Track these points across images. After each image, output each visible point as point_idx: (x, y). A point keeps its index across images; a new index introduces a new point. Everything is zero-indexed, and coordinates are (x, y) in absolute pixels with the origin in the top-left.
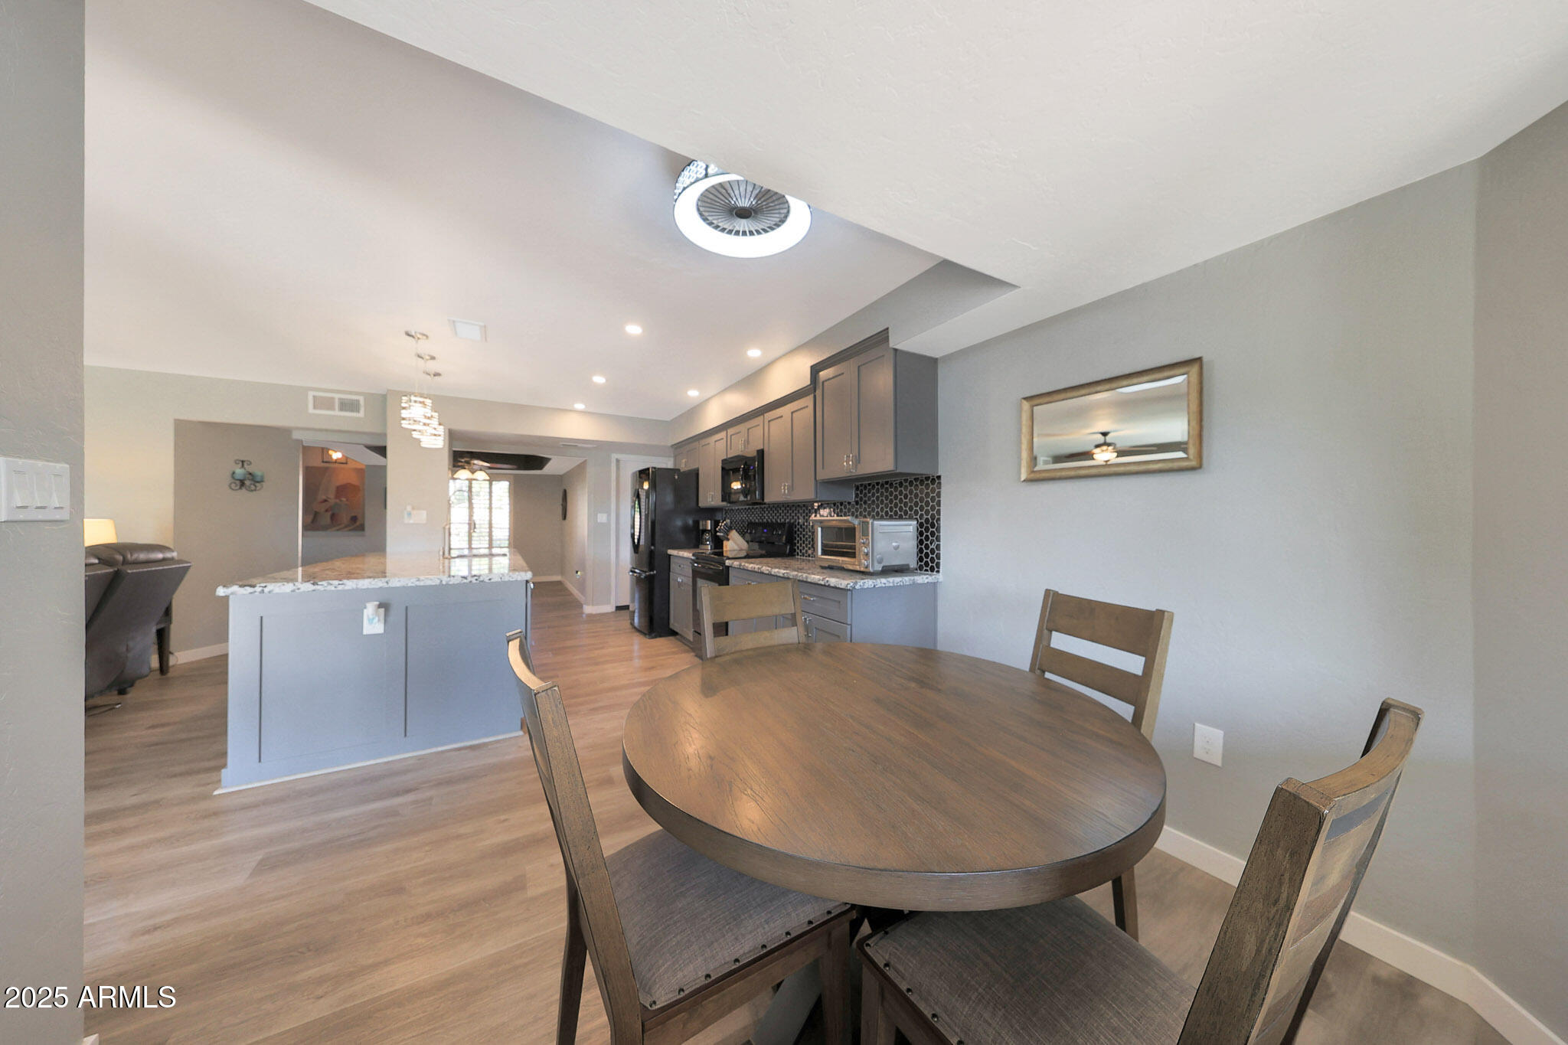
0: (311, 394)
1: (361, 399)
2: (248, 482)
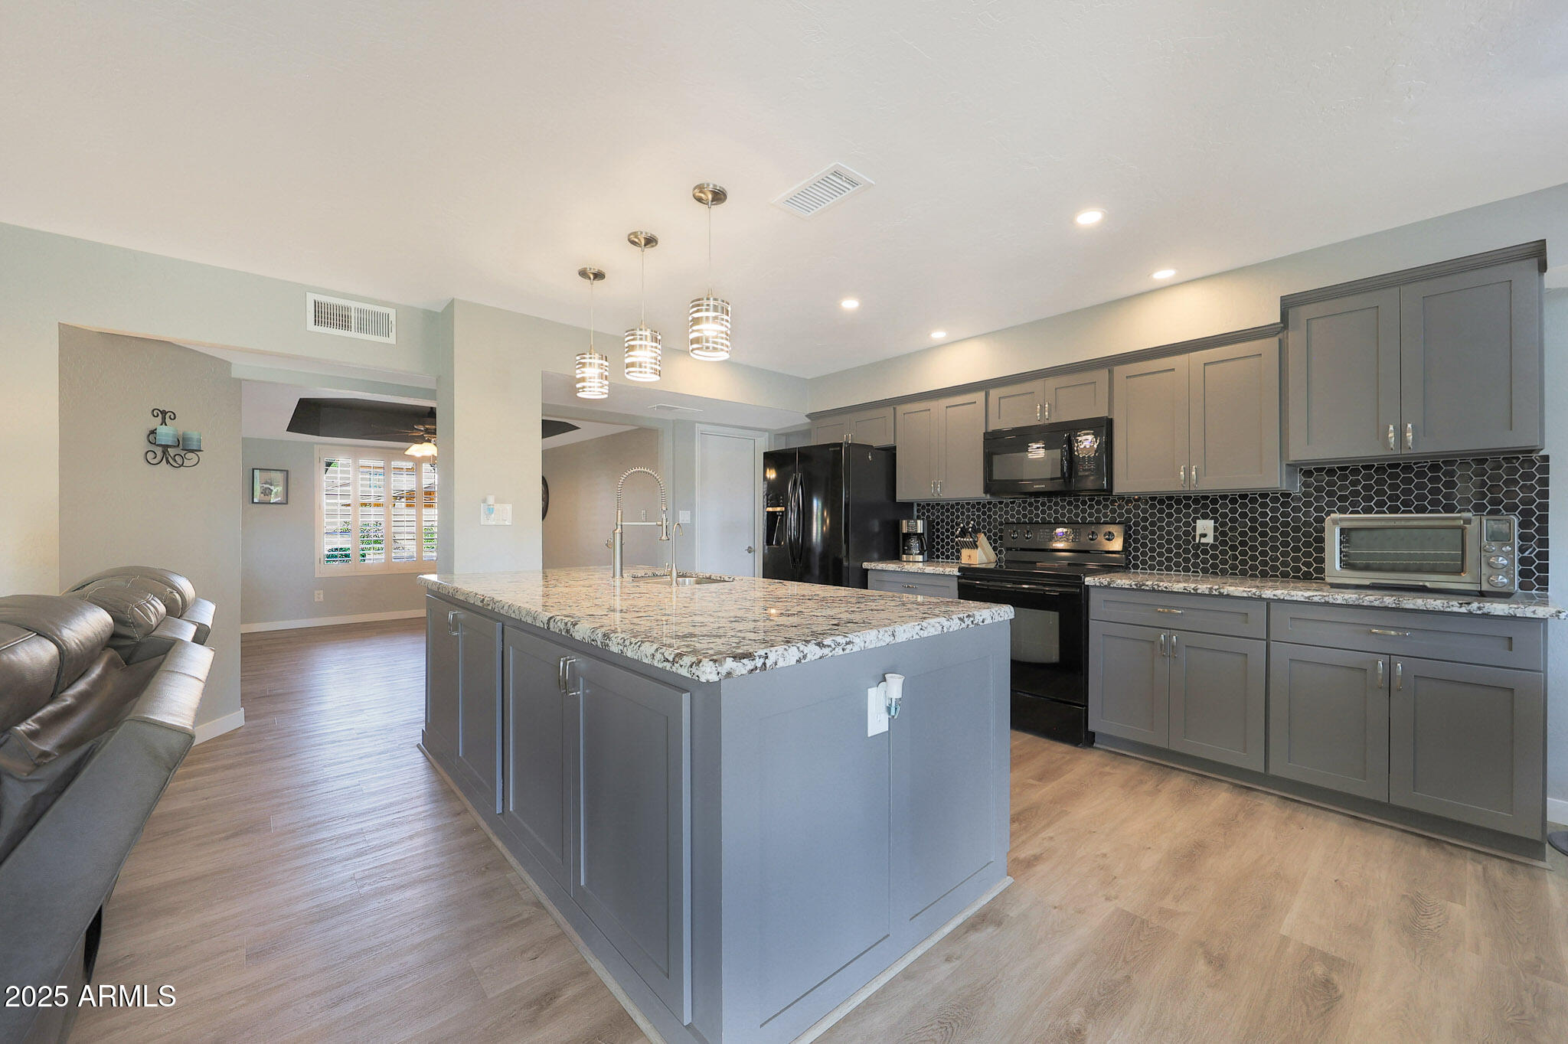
0: (311, 298)
1: (392, 313)
2: (178, 452)
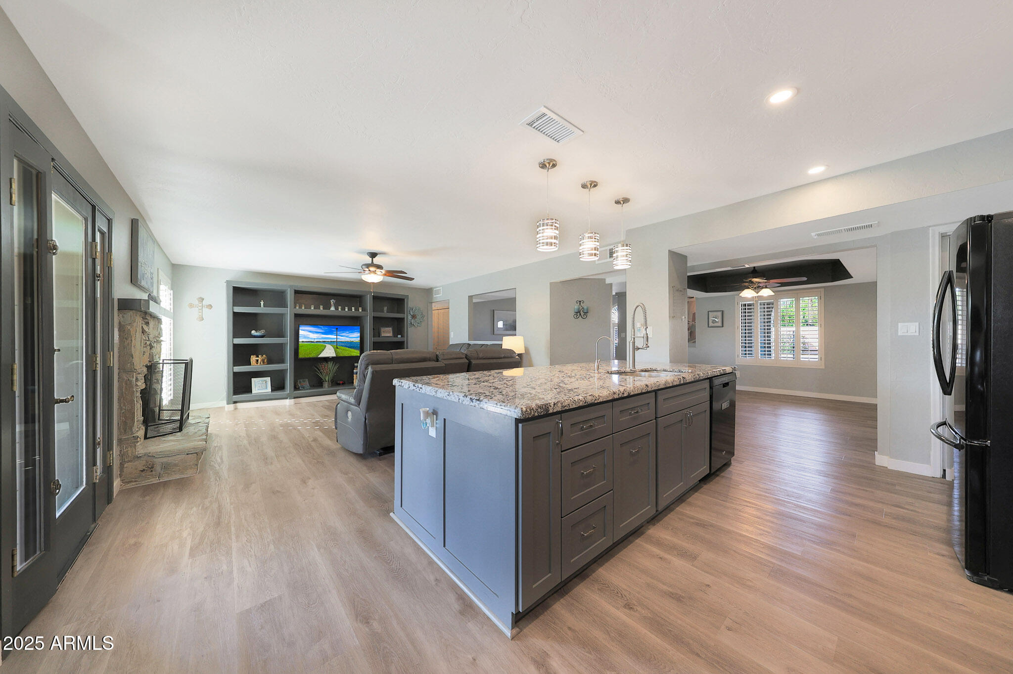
2: (582, 314)
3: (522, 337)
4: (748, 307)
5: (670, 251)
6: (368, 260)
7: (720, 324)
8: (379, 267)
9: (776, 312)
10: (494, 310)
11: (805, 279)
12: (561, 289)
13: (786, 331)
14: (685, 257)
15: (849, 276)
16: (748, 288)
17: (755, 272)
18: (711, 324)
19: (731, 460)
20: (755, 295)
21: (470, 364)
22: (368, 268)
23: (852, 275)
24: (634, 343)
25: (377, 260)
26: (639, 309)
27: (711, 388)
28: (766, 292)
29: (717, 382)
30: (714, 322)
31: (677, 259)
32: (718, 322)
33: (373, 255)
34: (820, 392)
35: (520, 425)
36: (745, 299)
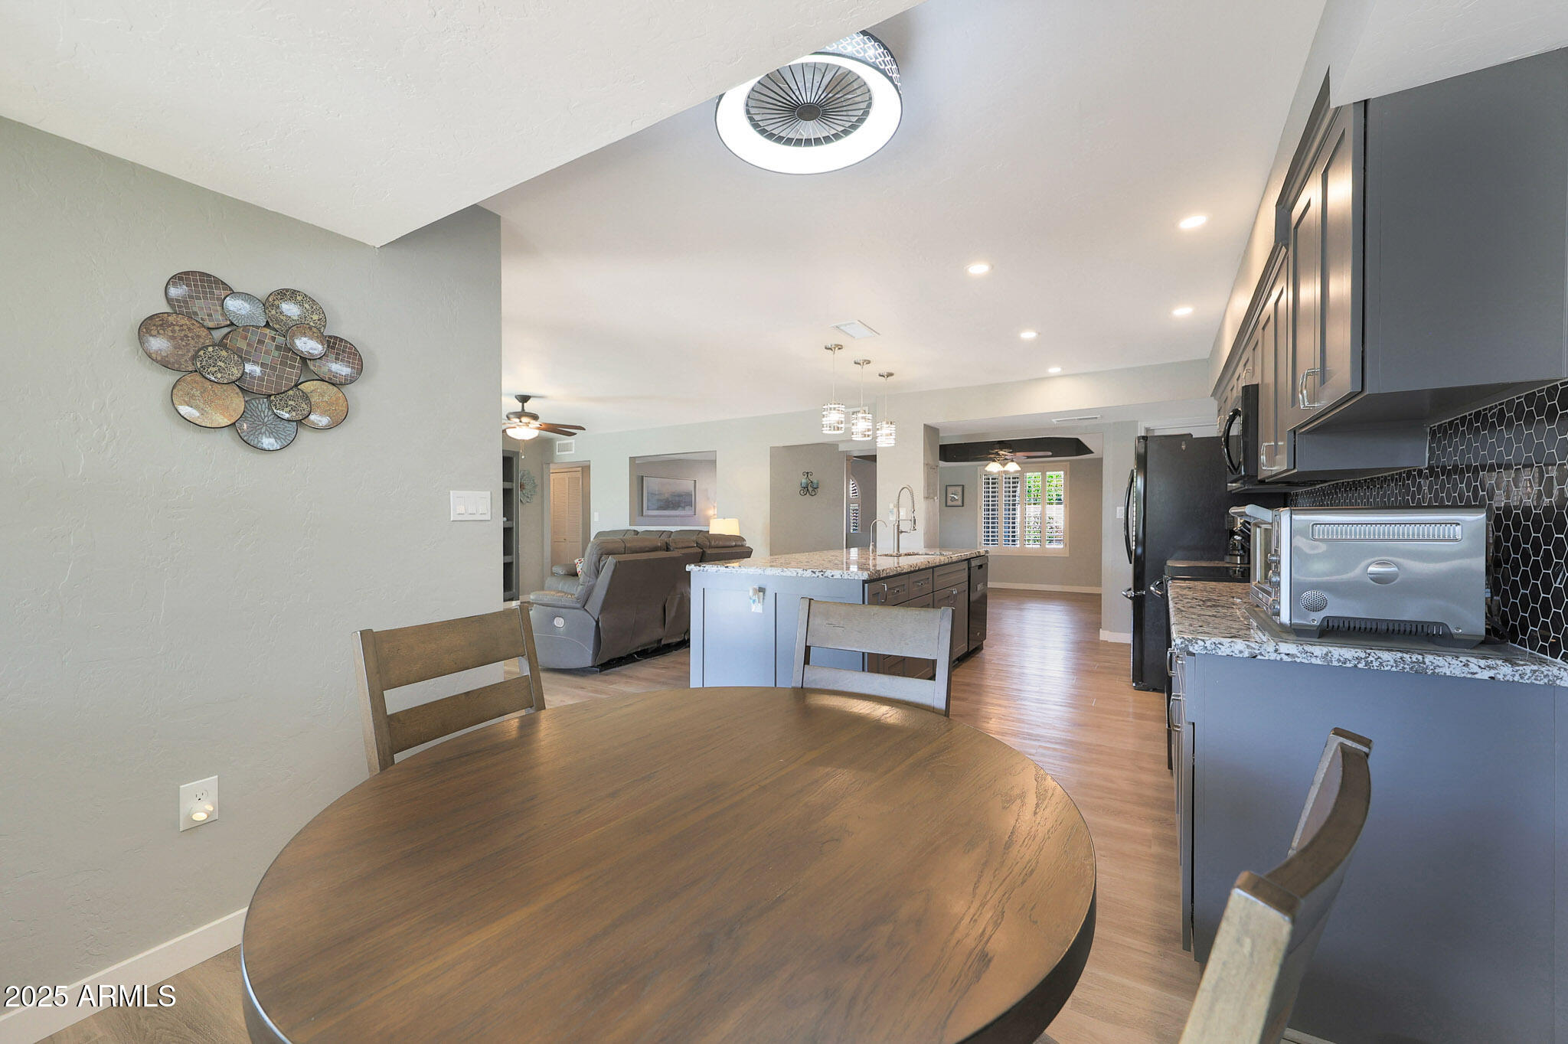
2: (810, 489)
3: (737, 520)
4: (992, 481)
5: (925, 425)
6: (517, 406)
7: (960, 503)
8: (535, 417)
9: (1022, 487)
10: (642, 477)
11: (1050, 454)
12: (784, 456)
13: (1033, 511)
14: (938, 430)
15: (1091, 452)
16: (994, 461)
17: (1003, 444)
18: (950, 503)
19: (982, 644)
20: (1001, 469)
21: (703, 553)
22: (519, 418)
23: (1092, 450)
24: (898, 526)
25: (529, 406)
26: (906, 493)
27: (969, 569)
28: (1013, 467)
29: (974, 563)
30: (953, 499)
31: (931, 431)
32: (957, 500)
33: (524, 399)
34: (1062, 584)
35: (866, 585)
36: (990, 473)
